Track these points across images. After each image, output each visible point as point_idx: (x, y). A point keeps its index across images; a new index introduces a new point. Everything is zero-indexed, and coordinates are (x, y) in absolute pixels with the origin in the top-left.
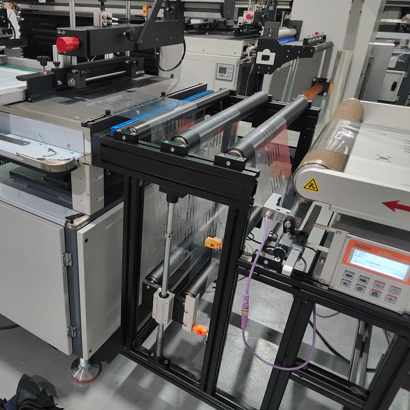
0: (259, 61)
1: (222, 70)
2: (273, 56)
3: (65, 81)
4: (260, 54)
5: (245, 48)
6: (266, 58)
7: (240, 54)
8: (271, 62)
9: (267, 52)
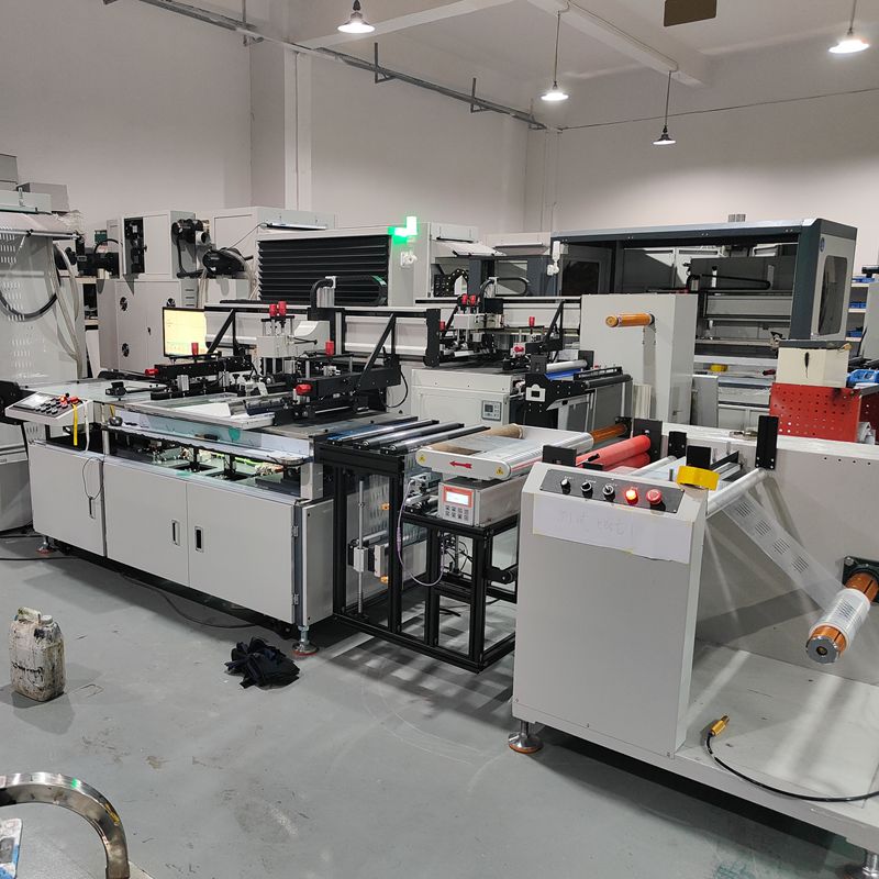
0: (529, 397)
1: (489, 408)
2: (543, 392)
3: (300, 414)
4: (529, 390)
5: (515, 383)
6: (536, 394)
7: (508, 391)
8: (542, 398)
9: (536, 387)
